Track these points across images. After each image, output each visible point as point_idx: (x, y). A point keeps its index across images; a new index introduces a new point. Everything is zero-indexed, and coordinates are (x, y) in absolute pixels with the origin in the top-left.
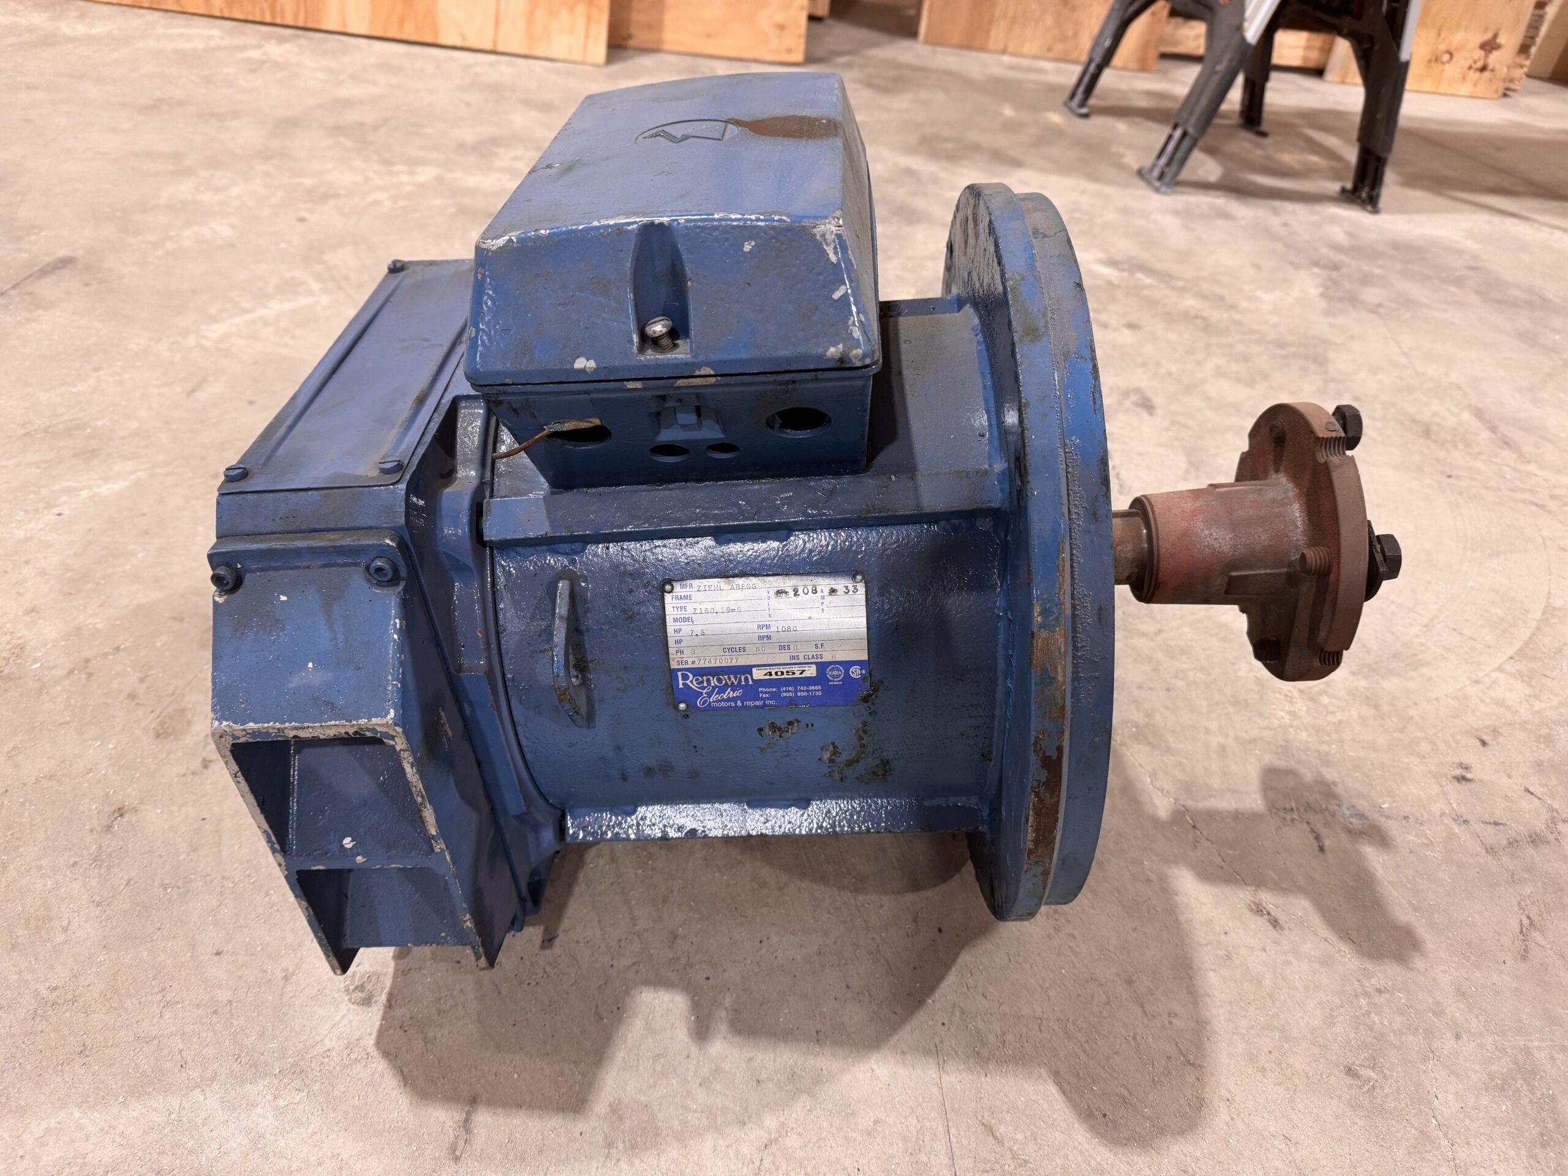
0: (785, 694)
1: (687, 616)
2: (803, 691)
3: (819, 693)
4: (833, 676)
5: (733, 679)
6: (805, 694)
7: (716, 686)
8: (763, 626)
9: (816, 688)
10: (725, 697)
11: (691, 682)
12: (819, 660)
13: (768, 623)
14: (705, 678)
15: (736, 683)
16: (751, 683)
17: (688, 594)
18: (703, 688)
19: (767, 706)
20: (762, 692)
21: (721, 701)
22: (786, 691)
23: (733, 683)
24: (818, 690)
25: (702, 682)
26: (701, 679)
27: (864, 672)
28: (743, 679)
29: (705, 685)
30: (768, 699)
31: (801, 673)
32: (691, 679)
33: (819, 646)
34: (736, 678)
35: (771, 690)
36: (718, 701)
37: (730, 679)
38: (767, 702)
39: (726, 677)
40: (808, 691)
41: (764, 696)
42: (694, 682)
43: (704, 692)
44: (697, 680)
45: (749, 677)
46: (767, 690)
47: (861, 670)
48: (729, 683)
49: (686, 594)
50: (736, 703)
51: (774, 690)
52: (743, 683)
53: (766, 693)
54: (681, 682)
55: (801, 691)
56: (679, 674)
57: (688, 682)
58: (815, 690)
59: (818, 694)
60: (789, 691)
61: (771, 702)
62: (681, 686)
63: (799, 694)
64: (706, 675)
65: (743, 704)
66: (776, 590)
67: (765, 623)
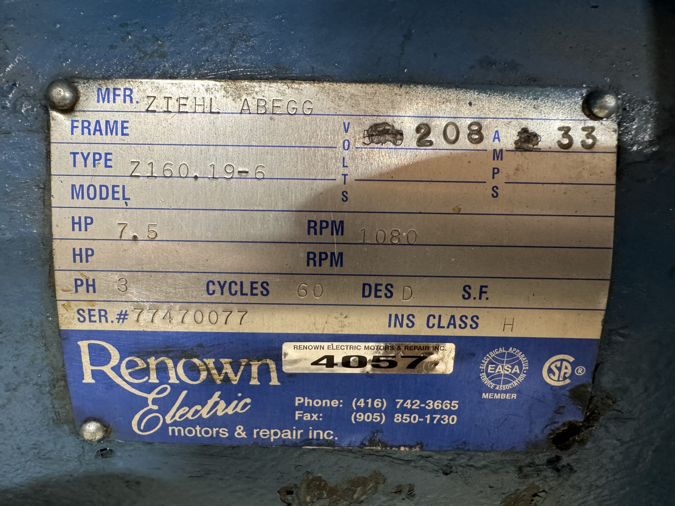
0: (361, 417)
1: (110, 182)
2: (411, 412)
3: (452, 420)
4: (495, 378)
5: (228, 369)
6: (415, 419)
7: (182, 386)
8: (324, 224)
9: (446, 405)
10: (205, 413)
11: (116, 369)
12: (468, 332)
13: (338, 218)
14: (153, 362)
15: (235, 380)
16: (275, 381)
17: (120, 118)
18: (149, 388)
19: (309, 442)
20: (301, 407)
21: (193, 423)
22: (365, 410)
23: (227, 379)
24: (450, 413)
25: (146, 371)
26: (141, 364)
27: (581, 371)
28: (254, 369)
29: (154, 379)
30: (316, 425)
31: (412, 366)
32: (114, 361)
33: (475, 292)
34: (235, 367)
35: (326, 403)
36: (186, 423)
37: (219, 368)
38: (313, 434)
39: (211, 362)
40: (422, 412)
41: (307, 417)
42: (124, 371)
43: (151, 397)
44: (130, 365)
45: (273, 366)
46: (317, 403)
47: (574, 365)
48: (218, 379)
49: (112, 118)
50: (231, 432)
51: (335, 403)
52: (254, 382)
53: (311, 410)
54: (87, 368)
55: (403, 410)
56: (84, 345)
57: (107, 369)
58: (442, 412)
59: (447, 420)
60: (373, 410)
61: (323, 435)
62: (88, 379)
63: (398, 418)
64: (157, 354)
65: (250, 434)
66: (368, 122)
67: (331, 217)
